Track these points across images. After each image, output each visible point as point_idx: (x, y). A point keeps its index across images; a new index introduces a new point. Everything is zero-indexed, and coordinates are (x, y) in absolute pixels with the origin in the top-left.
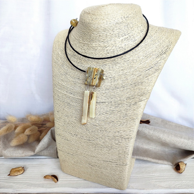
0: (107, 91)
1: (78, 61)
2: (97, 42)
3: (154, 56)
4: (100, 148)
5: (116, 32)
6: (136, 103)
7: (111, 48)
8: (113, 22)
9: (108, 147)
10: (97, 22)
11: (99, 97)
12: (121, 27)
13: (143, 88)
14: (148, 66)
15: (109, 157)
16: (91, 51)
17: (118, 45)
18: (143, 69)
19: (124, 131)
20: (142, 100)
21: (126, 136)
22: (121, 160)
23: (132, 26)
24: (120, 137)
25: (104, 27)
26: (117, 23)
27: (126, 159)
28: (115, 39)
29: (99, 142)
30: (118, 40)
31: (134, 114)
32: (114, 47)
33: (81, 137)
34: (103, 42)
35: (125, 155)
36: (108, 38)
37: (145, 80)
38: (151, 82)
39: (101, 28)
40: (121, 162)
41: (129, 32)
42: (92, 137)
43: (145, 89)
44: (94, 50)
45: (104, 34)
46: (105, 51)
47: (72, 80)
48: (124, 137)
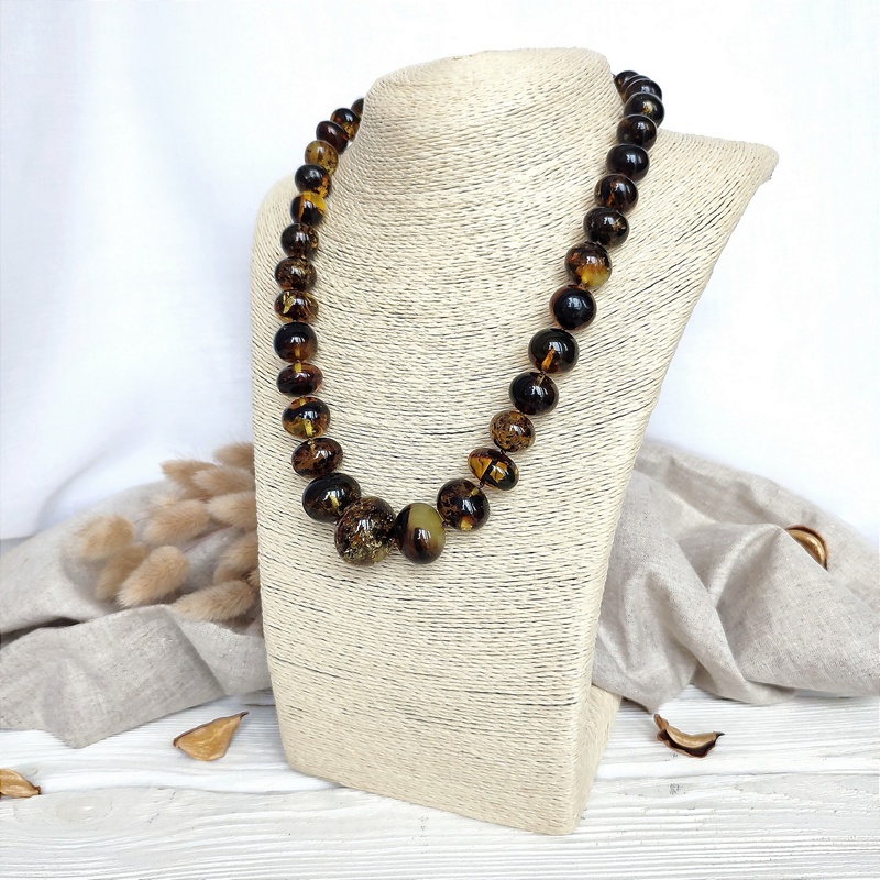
0: (479, 384)
1: (360, 273)
2: (433, 188)
3: (666, 238)
4: (453, 630)
5: (509, 147)
6: (598, 428)
7: (492, 212)
8: (498, 106)
9: (487, 626)
10: (433, 111)
11: (444, 409)
12: (531, 126)
13: (628, 361)
14: (643, 275)
15: (495, 671)
16: (412, 228)
17: (518, 199)
18: (622, 289)
19: (555, 547)
20: (625, 412)
21: (565, 568)
22: (548, 683)
23: (572, 124)
24: (537, 577)
25: (463, 127)
26: (513, 112)
27: (568, 676)
28: (506, 174)
29: (449, 604)
30: (520, 177)
31: (594, 473)
32: (503, 208)
33: (370, 588)
34: (456, 189)
35: (563, 658)
36: (479, 172)
37: (634, 329)
38: (661, 336)
39: (449, 132)
40: (545, 693)
41: (564, 149)
42: (419, 585)
43: (635, 368)
44: (422, 222)
45: (460, 157)
46: (465, 222)
47: (333, 349)
48: (552, 575)
